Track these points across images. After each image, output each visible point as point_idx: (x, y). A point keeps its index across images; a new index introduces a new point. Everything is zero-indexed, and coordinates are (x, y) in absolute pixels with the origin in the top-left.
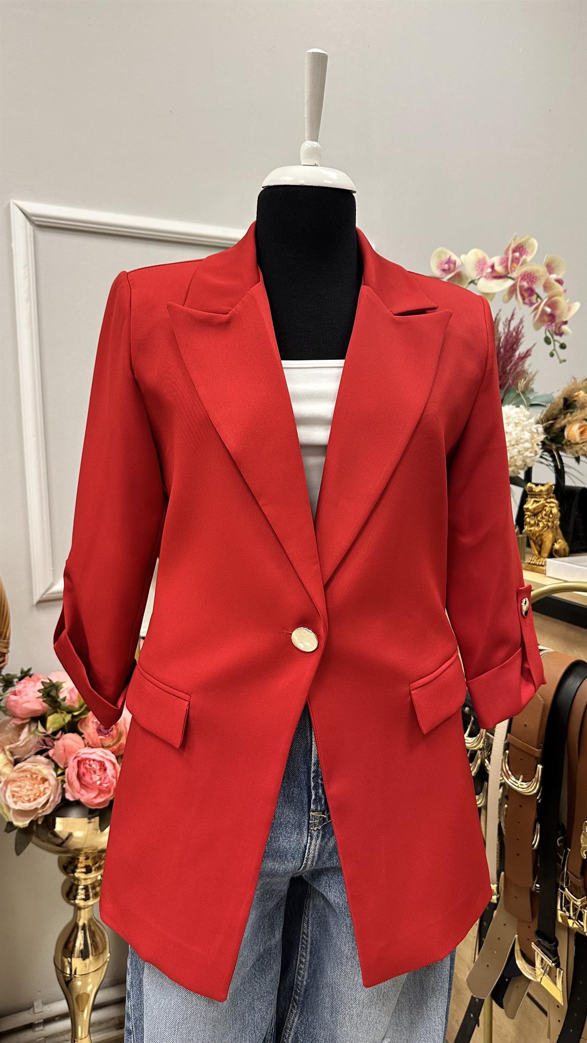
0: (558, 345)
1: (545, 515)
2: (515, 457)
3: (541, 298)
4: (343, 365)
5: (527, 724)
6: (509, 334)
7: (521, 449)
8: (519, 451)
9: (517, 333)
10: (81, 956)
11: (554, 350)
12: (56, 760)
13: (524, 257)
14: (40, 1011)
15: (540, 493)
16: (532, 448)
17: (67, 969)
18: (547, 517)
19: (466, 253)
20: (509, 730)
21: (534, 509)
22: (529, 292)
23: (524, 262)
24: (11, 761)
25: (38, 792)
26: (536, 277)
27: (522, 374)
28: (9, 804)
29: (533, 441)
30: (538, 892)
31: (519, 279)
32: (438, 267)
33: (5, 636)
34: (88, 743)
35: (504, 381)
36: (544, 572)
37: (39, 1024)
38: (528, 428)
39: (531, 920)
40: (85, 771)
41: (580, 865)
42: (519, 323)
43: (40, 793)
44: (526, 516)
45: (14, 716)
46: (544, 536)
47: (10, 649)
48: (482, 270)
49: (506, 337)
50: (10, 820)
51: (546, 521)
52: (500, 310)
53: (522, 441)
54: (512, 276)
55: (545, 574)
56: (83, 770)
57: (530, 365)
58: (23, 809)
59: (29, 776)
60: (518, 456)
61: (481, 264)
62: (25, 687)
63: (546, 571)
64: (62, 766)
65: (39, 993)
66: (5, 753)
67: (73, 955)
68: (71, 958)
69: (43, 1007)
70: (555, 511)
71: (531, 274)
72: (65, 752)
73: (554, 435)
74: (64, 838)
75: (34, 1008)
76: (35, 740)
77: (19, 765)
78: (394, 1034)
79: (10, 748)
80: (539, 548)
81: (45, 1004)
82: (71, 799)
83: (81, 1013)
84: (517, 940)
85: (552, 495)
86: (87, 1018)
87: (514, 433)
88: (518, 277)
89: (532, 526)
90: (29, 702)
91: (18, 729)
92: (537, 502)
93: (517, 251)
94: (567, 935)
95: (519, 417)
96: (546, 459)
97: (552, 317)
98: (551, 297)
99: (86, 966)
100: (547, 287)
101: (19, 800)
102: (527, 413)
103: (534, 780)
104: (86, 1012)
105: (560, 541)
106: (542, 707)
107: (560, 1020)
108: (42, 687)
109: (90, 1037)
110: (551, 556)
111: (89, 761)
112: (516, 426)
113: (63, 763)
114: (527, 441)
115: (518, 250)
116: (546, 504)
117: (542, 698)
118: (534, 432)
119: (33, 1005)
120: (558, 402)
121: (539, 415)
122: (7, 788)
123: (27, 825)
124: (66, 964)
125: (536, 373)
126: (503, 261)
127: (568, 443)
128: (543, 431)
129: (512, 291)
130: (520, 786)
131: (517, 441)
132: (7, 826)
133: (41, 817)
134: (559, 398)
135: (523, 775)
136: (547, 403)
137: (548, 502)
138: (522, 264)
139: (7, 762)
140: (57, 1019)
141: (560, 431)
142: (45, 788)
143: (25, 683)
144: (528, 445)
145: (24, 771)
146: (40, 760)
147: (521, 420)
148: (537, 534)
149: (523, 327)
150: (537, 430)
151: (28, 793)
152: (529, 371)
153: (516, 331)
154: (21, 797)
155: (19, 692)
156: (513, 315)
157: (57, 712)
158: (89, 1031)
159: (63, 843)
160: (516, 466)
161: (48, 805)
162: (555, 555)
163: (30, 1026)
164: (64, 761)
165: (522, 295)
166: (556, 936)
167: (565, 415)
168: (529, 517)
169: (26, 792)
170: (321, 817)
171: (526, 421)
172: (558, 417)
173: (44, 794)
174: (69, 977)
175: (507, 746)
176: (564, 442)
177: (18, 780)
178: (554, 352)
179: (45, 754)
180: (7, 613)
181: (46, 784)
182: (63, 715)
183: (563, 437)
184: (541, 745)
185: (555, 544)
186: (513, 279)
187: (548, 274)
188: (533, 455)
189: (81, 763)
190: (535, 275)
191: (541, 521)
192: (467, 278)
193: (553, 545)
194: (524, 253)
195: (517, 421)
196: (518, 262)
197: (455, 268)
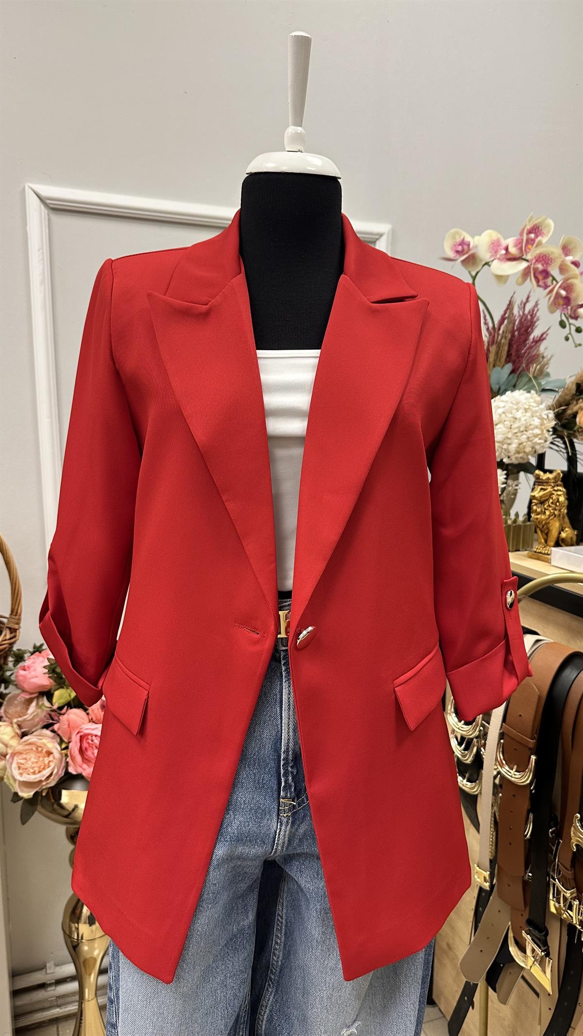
0: (573, 328)
1: (552, 503)
2: (524, 444)
3: (556, 281)
4: (319, 355)
5: (522, 715)
6: (523, 317)
7: (530, 436)
8: (528, 438)
9: (532, 316)
10: (87, 922)
11: (570, 333)
12: (61, 734)
13: (539, 238)
14: (52, 972)
15: (546, 481)
16: (542, 433)
17: (74, 934)
18: (553, 506)
19: (480, 234)
20: (504, 720)
21: (541, 497)
22: (544, 274)
23: (540, 244)
24: (18, 734)
25: (42, 764)
26: (552, 259)
27: (537, 358)
28: (15, 775)
29: (543, 427)
30: (530, 881)
31: (534, 261)
32: (452, 248)
33: (17, 613)
34: (92, 719)
35: (518, 365)
36: (549, 561)
37: (51, 985)
38: (538, 414)
39: (523, 909)
40: (87, 746)
41: (570, 856)
42: (535, 306)
43: (45, 766)
44: (533, 504)
45: (24, 691)
46: (550, 525)
47: (21, 625)
48: (496, 252)
49: (520, 321)
50: (16, 791)
51: (552, 510)
52: (514, 293)
53: (532, 427)
54: (527, 258)
55: (550, 563)
56: (85, 745)
57: (546, 349)
58: (28, 781)
59: (34, 749)
60: (527, 442)
61: (495, 246)
62: (34, 663)
63: (551, 560)
64: (66, 740)
65: (52, 955)
66: (12, 727)
67: (80, 921)
68: (78, 924)
69: (55, 968)
70: (562, 499)
71: (545, 256)
72: (69, 727)
73: (566, 421)
74: (70, 809)
75: (46, 969)
76: (43, 714)
77: (25, 738)
78: (367, 1017)
79: (18, 721)
80: (545, 537)
81: (57, 965)
82: (74, 773)
83: (87, 976)
84: (510, 927)
85: (559, 483)
86: (94, 981)
87: (523, 419)
88: (533, 259)
89: (538, 514)
90: (37, 677)
91: (27, 703)
92: (544, 490)
93: (533, 233)
94: (559, 924)
95: (529, 403)
96: (558, 446)
97: (567, 300)
98: (566, 280)
99: (92, 932)
100: (562, 269)
101: (24, 772)
102: (538, 399)
103: (527, 770)
104: (92, 976)
105: (567, 529)
106: (537, 697)
107: (551, 1008)
108: (49, 664)
109: (97, 1000)
110: (557, 544)
111: (92, 737)
112: (526, 412)
113: (67, 738)
114: (537, 427)
115: (534, 231)
116: (553, 492)
117: (538, 688)
118: (544, 418)
119: (46, 966)
120: (571, 387)
121: (551, 401)
122: (13, 759)
123: (31, 797)
124: (74, 929)
125: (552, 356)
126: (517, 242)
127: (580, 430)
128: (554, 417)
129: (526, 273)
130: (513, 776)
131: (526, 427)
132: (14, 796)
133: (46, 789)
134: (573, 383)
135: (516, 764)
136: (559, 388)
137: (555, 490)
138: (537, 246)
139: (14, 734)
140: (68, 980)
141: (572, 417)
142: (49, 762)
143: (34, 658)
144: (537, 431)
145: (30, 744)
146: (46, 734)
147: (531, 406)
148: (544, 522)
149: (538, 310)
150: (548, 416)
151: (33, 766)
152: (545, 355)
153: (531, 313)
154: (26, 769)
155: (28, 667)
156: (528, 298)
157: (62, 688)
158: (96, 994)
159: (70, 814)
160: (524, 452)
161: (52, 777)
162: (561, 544)
163: (43, 986)
164: (68, 735)
165: (536, 277)
166: (546, 925)
167: (577, 400)
168: (536, 505)
169: (31, 764)
170: (290, 804)
171: (536, 407)
172: (571, 402)
173: (49, 767)
174: (76, 942)
175: (502, 736)
176: (575, 428)
177: (25, 752)
178: (569, 336)
179: (51, 728)
180: (18, 591)
181: (51, 758)
182: (69, 691)
183: (575, 423)
184: (535, 736)
185: (562, 532)
186: (527, 261)
187: (563, 256)
188: (542, 441)
189: (83, 738)
190: (551, 257)
191: (547, 509)
192: (481, 261)
193: (560, 533)
194: (540, 234)
195: (527, 407)
196: (532, 245)
197: (469, 249)
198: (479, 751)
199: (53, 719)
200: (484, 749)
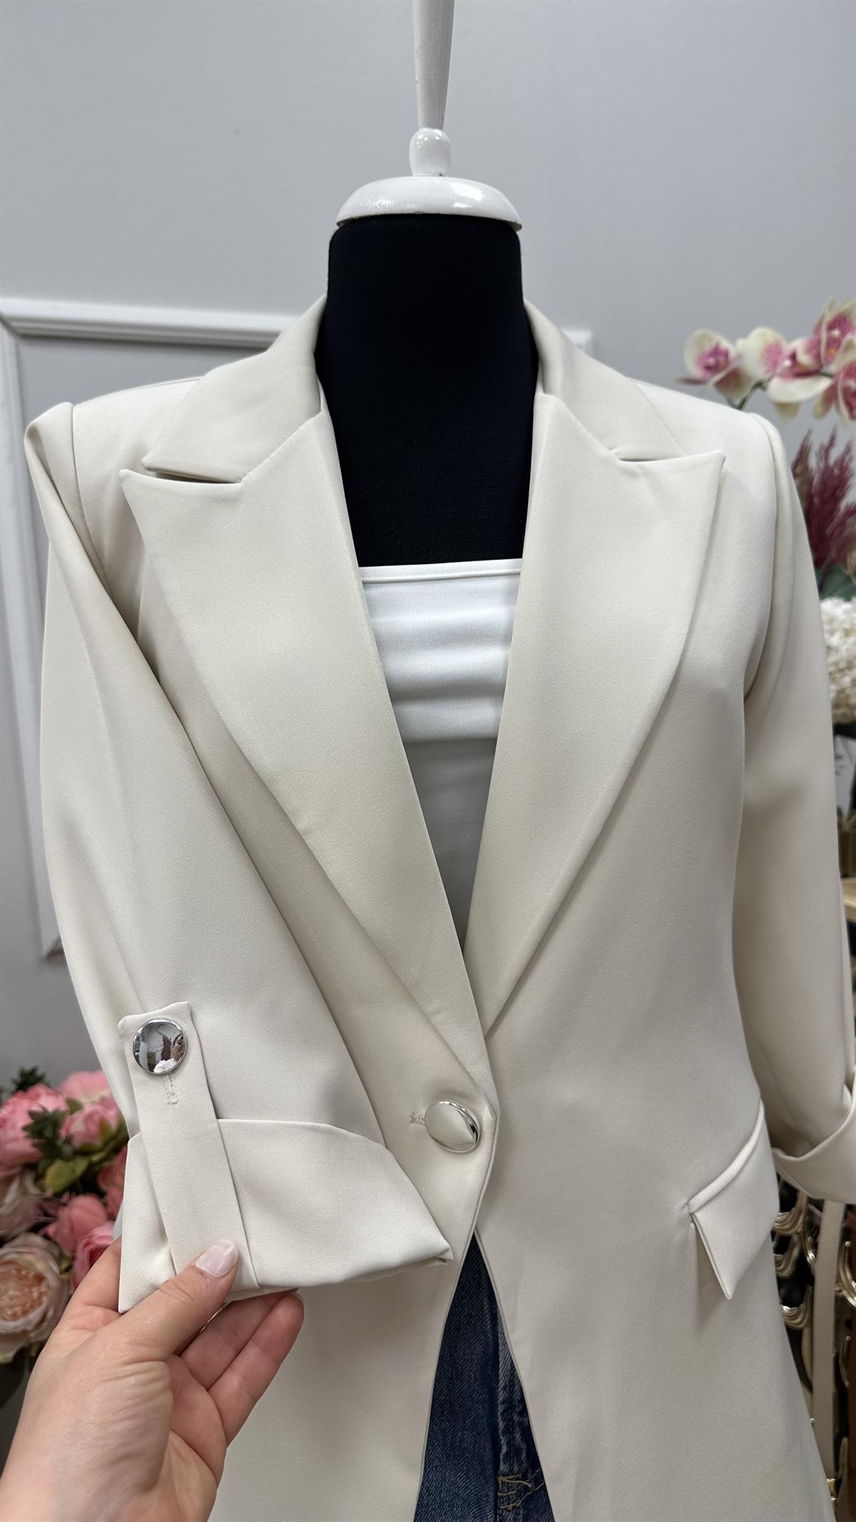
6: (827, 472)
9: (840, 469)
13: (849, 336)
19: (745, 334)
23: (850, 346)
31: (842, 376)
32: (696, 362)
35: (822, 554)
42: (844, 453)
48: (775, 364)
49: (822, 477)
52: (810, 432)
54: (829, 372)
61: (772, 353)
88: (839, 374)
93: (835, 327)
112: (847, 636)
115: (838, 326)
126: (811, 346)
129: (829, 397)
138: (846, 350)
149: (851, 459)
153: (839, 466)
156: (833, 439)
165: (847, 403)
179: (43, 1232)
186: (831, 377)
192: (749, 379)
194: (849, 331)
195: (848, 627)
196: (839, 346)
197: (727, 363)
198: (803, 1255)
199: (46, 1214)
200: (815, 1253)
